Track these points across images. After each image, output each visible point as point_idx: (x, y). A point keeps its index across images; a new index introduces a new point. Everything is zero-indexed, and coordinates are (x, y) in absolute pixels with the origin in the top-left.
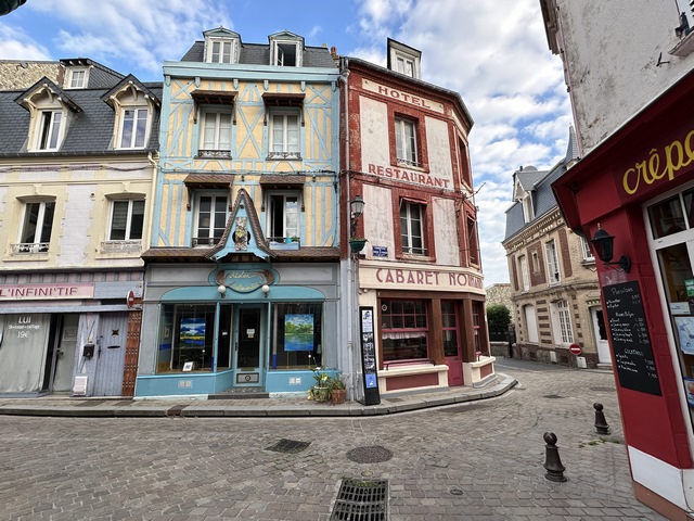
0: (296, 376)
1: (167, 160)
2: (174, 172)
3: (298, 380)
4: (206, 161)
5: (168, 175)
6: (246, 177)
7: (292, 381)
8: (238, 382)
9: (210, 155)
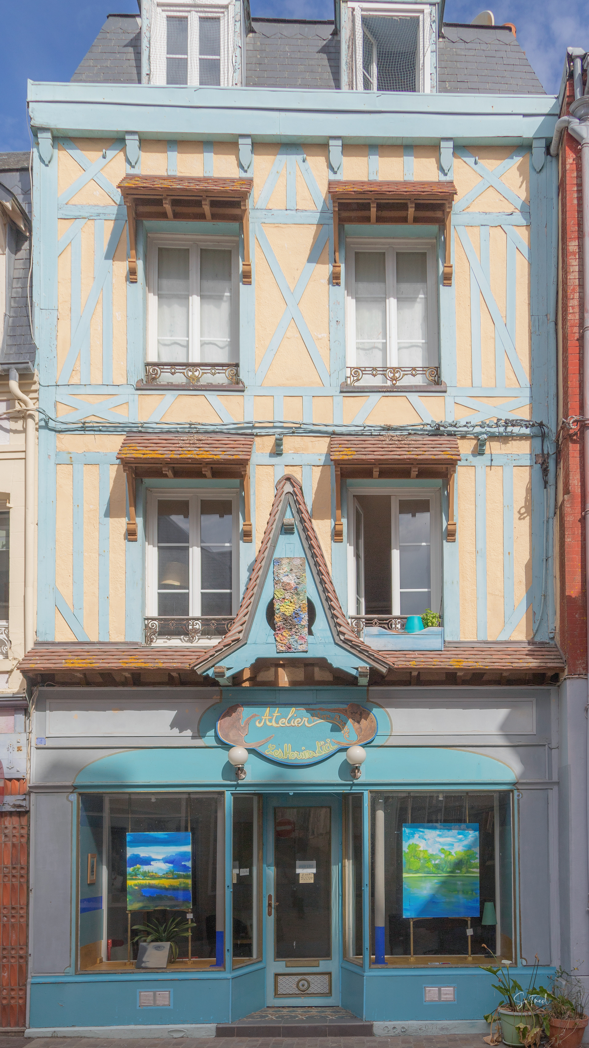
0: (439, 981)
1: (62, 394)
2: (84, 428)
3: (448, 993)
4: (170, 396)
5: (66, 438)
6: (289, 443)
7: (431, 993)
8: (276, 995)
9: (179, 378)
